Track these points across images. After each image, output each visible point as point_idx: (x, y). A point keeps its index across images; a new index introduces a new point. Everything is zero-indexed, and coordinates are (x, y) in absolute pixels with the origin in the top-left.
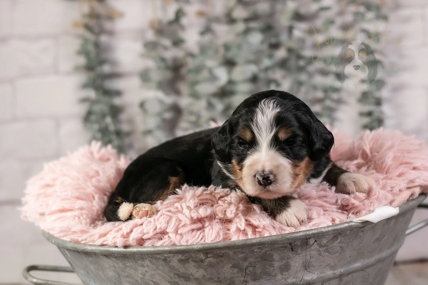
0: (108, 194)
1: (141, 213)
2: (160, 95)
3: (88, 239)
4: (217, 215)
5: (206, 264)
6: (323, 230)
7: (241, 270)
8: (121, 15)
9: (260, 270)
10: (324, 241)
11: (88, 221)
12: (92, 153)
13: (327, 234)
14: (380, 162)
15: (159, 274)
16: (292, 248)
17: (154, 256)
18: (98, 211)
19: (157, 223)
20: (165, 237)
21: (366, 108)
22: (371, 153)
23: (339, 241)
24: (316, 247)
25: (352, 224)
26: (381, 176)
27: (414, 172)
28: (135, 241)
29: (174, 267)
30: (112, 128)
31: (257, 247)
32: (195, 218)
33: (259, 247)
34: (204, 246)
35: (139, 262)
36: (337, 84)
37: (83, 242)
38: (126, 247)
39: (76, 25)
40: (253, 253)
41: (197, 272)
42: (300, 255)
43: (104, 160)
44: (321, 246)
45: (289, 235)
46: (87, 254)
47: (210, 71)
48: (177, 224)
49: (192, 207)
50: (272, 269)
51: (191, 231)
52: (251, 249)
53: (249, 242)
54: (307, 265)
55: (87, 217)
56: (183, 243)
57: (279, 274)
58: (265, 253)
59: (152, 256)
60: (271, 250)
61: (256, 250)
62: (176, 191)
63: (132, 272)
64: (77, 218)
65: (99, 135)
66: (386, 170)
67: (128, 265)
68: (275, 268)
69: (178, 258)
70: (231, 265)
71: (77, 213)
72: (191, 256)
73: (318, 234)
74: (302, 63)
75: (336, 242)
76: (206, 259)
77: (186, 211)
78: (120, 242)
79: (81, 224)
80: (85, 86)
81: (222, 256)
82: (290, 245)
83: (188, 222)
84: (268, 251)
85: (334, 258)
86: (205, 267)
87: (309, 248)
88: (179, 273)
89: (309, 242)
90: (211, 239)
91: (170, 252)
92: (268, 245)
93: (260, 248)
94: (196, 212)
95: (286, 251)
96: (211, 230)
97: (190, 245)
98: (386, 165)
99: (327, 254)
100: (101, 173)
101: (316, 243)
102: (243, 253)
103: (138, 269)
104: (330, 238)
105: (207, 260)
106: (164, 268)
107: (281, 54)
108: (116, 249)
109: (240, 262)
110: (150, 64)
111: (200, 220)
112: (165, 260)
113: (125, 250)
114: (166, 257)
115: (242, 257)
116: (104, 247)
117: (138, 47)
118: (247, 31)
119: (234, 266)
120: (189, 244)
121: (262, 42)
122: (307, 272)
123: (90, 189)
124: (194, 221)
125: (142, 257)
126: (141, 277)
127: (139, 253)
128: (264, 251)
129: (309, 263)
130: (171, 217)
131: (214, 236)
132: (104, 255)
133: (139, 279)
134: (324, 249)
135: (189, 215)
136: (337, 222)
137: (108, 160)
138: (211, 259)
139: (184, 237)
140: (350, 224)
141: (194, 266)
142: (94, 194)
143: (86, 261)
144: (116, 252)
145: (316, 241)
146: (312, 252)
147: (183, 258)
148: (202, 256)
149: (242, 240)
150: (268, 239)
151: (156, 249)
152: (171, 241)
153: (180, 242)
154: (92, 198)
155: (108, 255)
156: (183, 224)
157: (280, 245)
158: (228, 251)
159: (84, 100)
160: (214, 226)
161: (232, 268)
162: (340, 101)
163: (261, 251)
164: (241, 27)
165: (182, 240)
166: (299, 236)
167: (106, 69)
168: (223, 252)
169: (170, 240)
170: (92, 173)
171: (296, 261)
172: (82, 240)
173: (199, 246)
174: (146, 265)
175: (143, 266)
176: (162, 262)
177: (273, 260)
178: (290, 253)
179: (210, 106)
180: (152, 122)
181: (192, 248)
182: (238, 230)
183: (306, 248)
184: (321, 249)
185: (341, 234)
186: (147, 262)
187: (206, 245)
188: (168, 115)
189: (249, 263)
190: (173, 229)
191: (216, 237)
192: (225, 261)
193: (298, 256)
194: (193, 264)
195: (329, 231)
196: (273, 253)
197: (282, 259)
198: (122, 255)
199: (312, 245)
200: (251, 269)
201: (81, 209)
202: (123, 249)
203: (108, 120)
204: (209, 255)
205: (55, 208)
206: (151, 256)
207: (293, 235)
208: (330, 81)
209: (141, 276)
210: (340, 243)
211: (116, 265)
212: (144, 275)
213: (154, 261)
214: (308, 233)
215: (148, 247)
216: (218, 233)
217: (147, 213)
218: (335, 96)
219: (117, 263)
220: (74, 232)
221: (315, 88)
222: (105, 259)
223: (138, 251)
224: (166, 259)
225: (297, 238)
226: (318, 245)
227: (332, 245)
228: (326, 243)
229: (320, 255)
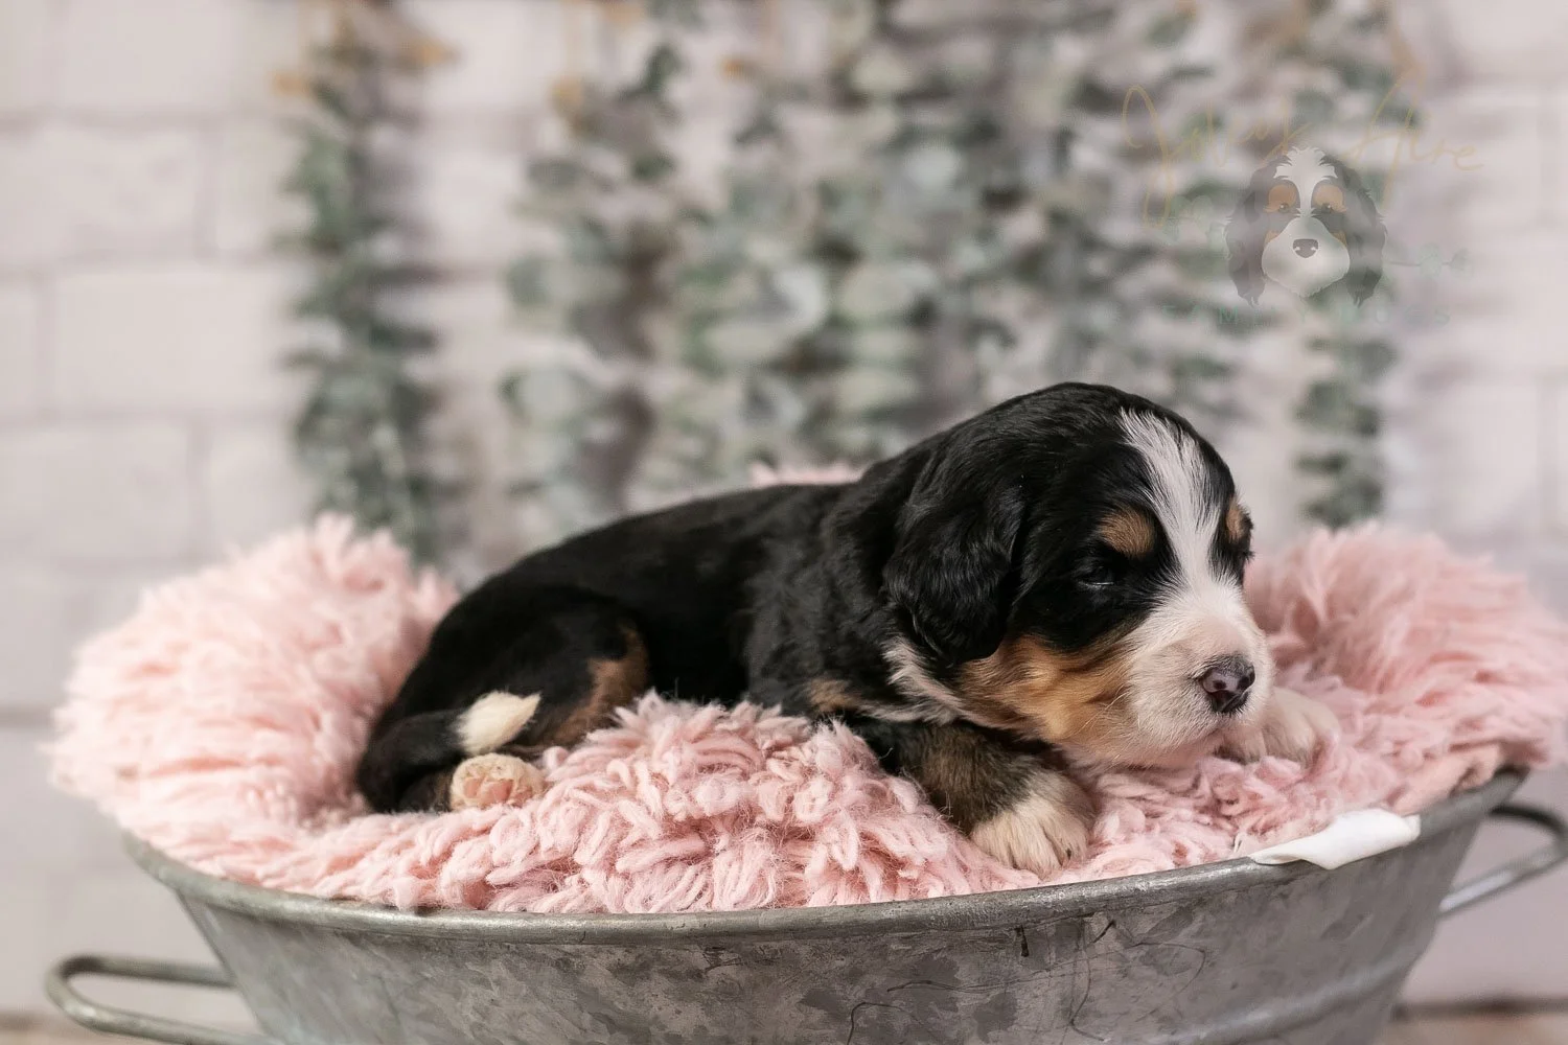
0: (369, 710)
1: (484, 788)
2: (576, 354)
3: (291, 874)
4: (761, 811)
5: (711, 985)
6: (1141, 886)
7: (836, 1014)
8: (450, 57)
9: (907, 1020)
10: (1144, 926)
11: (293, 805)
12: (317, 559)
13: (1153, 901)
14: (1359, 649)
15: (538, 1014)
16: (1025, 947)
17: (524, 947)
18: (330, 770)
19: (541, 830)
20: (567, 881)
21: (1324, 443)
22: (1331, 612)
23: (1194, 927)
24: (1111, 946)
25: (1250, 867)
26: (1361, 700)
27: (1483, 690)
28: (457, 891)
29: (596, 990)
30: (396, 465)
31: (897, 934)
32: (680, 817)
33: (906, 934)
34: (705, 920)
35: (471, 968)
36: (1223, 348)
37: (269, 884)
38: (424, 909)
39: (284, 84)
40: (884, 956)
41: (679, 1012)
42: (1053, 972)
43: (361, 585)
44: (1129, 943)
45: (1016, 897)
46: (282, 926)
47: (765, 277)
48: (613, 836)
49: (671, 776)
50: (949, 1015)
51: (663, 866)
52: (875, 940)
53: (869, 916)
54: (1074, 1010)
55: (291, 792)
56: (633, 905)
57: (975, 1037)
58: (927, 957)
59: (517, 948)
60: (950, 947)
61: (894, 947)
62: (618, 716)
63: (441, 1000)
64: (251, 796)
65: (346, 491)
66: (1380, 675)
67: (428, 975)
68: (961, 1013)
69: (613, 959)
70: (800, 996)
71: (253, 775)
72: (658, 957)
73: (1120, 897)
74: (1098, 266)
75: (1185, 931)
76: (712, 967)
77: (649, 792)
78: (403, 888)
79: (267, 815)
80: (307, 308)
81: (769, 962)
82: (1019, 935)
83: (654, 831)
84: (939, 950)
85: (1174, 988)
86: (707, 997)
87: (1085, 948)
88: (611, 1014)
89: (1087, 927)
90: (734, 898)
91: (584, 937)
92: (940, 929)
93: (908, 937)
94: (684, 797)
95: (1003, 952)
96: (735, 866)
97: (658, 916)
98: (1381, 661)
99: (1150, 972)
100: (347, 633)
101: (1111, 933)
102: (845, 953)
103: (464, 991)
104: (1164, 917)
105: (715, 973)
106: (559, 992)
107: (1024, 227)
108: (388, 916)
109: (837, 987)
110: (548, 240)
111: (698, 826)
112: (563, 964)
113: (420, 919)
114: (566, 953)
115: (842, 967)
116: (344, 908)
117: (504, 177)
118: (905, 141)
119: (812, 1000)
120: (652, 911)
121: (959, 183)
122: (1076, 1034)
123: (308, 693)
124: (676, 829)
125: (480, 948)
126: (475, 1023)
127: (471, 935)
128: (923, 950)
129: (1085, 1001)
130: (592, 811)
131: (744, 888)
132: (343, 935)
133: (465, 1028)
134: (1142, 953)
135: (660, 806)
136: (1194, 857)
137: (376, 586)
138: (730, 970)
139: (638, 883)
140: (1239, 869)
141: (667, 992)
142: (319, 708)
143: (278, 952)
144: (388, 928)
145: (1112, 924)
146: (1096, 963)
147: (630, 960)
148: (698, 958)
149: (846, 907)
150: (940, 909)
151: (535, 923)
152: (588, 898)
153: (620, 903)
154: (310, 726)
155: (360, 936)
156: (634, 836)
157: (983, 934)
158: (793, 944)
159: (301, 360)
160: (747, 853)
161: (803, 1007)
162: (1228, 413)
163: (913, 949)
164: (882, 122)
165: (631, 894)
166: (1053, 903)
167: (386, 249)
168: (775, 945)
169: (585, 893)
170: (314, 632)
171: (1038, 993)
172: (268, 877)
173: (692, 922)
174: (495, 978)
175: (483, 982)
176: (550, 972)
177: (954, 985)
178: (1015, 963)
179: (757, 405)
180: (543, 454)
181: (665, 926)
182: (833, 868)
183: (1075, 947)
184: (1131, 954)
185: (1205, 903)
186: (498, 969)
187: (715, 920)
188: (602, 431)
189: (867, 991)
190: (600, 855)
191: (753, 890)
192: (781, 980)
193: (1047, 974)
194: (666, 983)
195: (1161, 891)
196: (956, 958)
197: (986, 984)
198: (407, 939)
199: (1098, 939)
200: (872, 1012)
201: (270, 761)
202: (411, 918)
203: (385, 437)
204: (724, 956)
205: (174, 752)
206: (513, 947)
207: (1031, 899)
208: (1196, 337)
209: (473, 1018)
210: (1198, 934)
211: (386, 974)
212: (485, 1014)
213: (522, 966)
214: (1084, 892)
215: (504, 915)
216: (761, 877)
217: (508, 791)
218: (1211, 391)
219: (388, 967)
220: (241, 846)
222: (345, 948)
223: (466, 928)
224: (567, 963)
225: (1046, 908)
226: (1118, 938)
227: (1170, 942)
228: (1149, 933)
229: (1125, 974)
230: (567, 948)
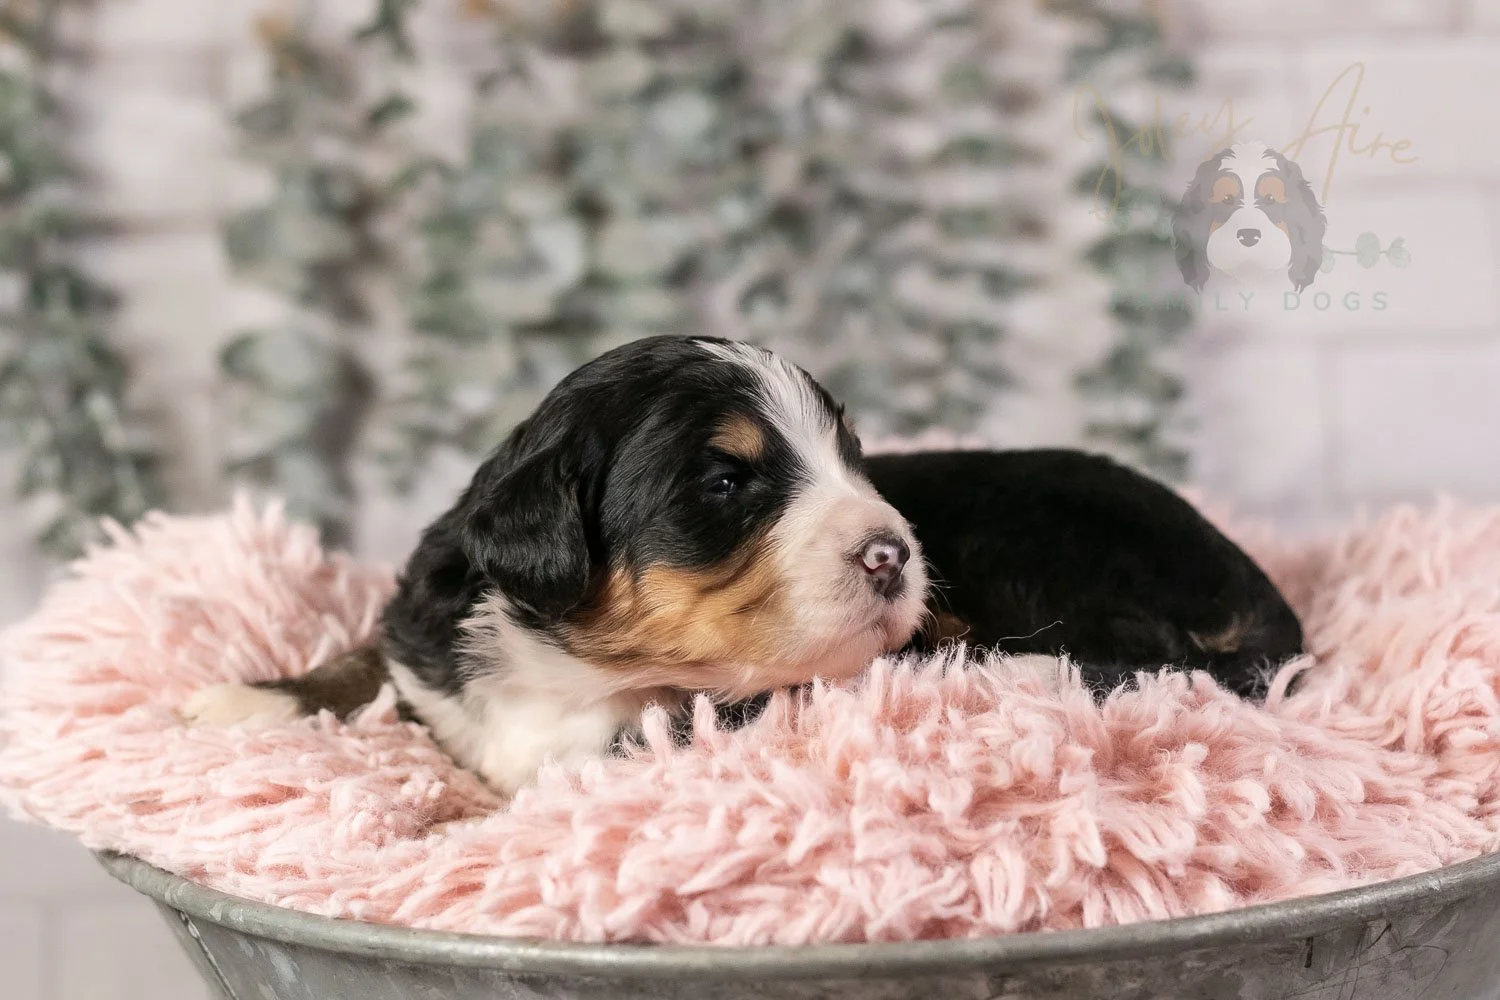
6: (1434, 884)
10: (1413, 927)
16: (1310, 957)
23: (1450, 926)
24: (1381, 951)
30: (118, 437)
31: (1197, 951)
33: (1204, 950)
36: (988, 309)
40: (1176, 976)
42: (1327, 982)
44: (1397, 945)
47: (519, 227)
52: (1177, 958)
58: (1218, 973)
60: (1242, 961)
61: (1189, 964)
69: (881, 994)
73: (1416, 898)
75: (1441, 931)
81: (1057, 988)
82: (1307, 944)
84: (1230, 966)
85: (1416, 993)
87: (1360, 955)
89: (1368, 932)
93: (1209, 954)
95: (1289, 964)
99: (1403, 977)
101: (1387, 934)
102: (1141, 974)
104: (1431, 916)
114: (826, 990)
115: (1132, 990)
117: (200, 122)
118: (654, 92)
121: (713, 134)
125: (716, 989)
128: (1216, 965)
132: (522, 980)
134: (1404, 957)
145: (1389, 927)
146: (1365, 971)
147: (901, 994)
148: (981, 987)
158: (1091, 967)
162: (995, 378)
163: (1208, 965)
168: (1069, 970)
178: (1296, 976)
183: (1352, 954)
184: (1394, 960)
185: (1466, 902)
191: (1025, 901)
193: (1320, 985)
195: (1449, 889)
198: (617, 981)
199: (1373, 944)
203: (99, 406)
204: (1010, 985)
206: (761, 986)
207: (1339, 904)
208: (962, 301)
210: (1447, 936)
214: (1386, 894)
218: (981, 354)
221: (916, 321)
222: (520, 995)
225: (1353, 914)
226: (1389, 942)
227: (1427, 944)
228: (1415, 935)
229: (1384, 980)
230: (830, 984)
